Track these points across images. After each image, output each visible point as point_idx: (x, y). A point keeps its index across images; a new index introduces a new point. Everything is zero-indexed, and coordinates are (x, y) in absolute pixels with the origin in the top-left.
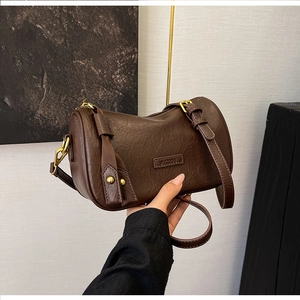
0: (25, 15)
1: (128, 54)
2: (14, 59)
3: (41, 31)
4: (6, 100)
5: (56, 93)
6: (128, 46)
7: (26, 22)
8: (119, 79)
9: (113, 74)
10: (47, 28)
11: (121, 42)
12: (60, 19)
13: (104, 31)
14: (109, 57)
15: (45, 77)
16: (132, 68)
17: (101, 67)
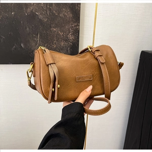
0: (32, 8)
1: (75, 26)
2: (26, 27)
3: (38, 15)
4: (22, 45)
5: (43, 42)
6: (75, 22)
7: (32, 11)
8: (71, 37)
9: (68, 35)
10: (41, 14)
11: (72, 20)
12: (46, 10)
13: (65, 15)
14: (67, 27)
15: (39, 35)
16: (77, 33)
17: (63, 31)
